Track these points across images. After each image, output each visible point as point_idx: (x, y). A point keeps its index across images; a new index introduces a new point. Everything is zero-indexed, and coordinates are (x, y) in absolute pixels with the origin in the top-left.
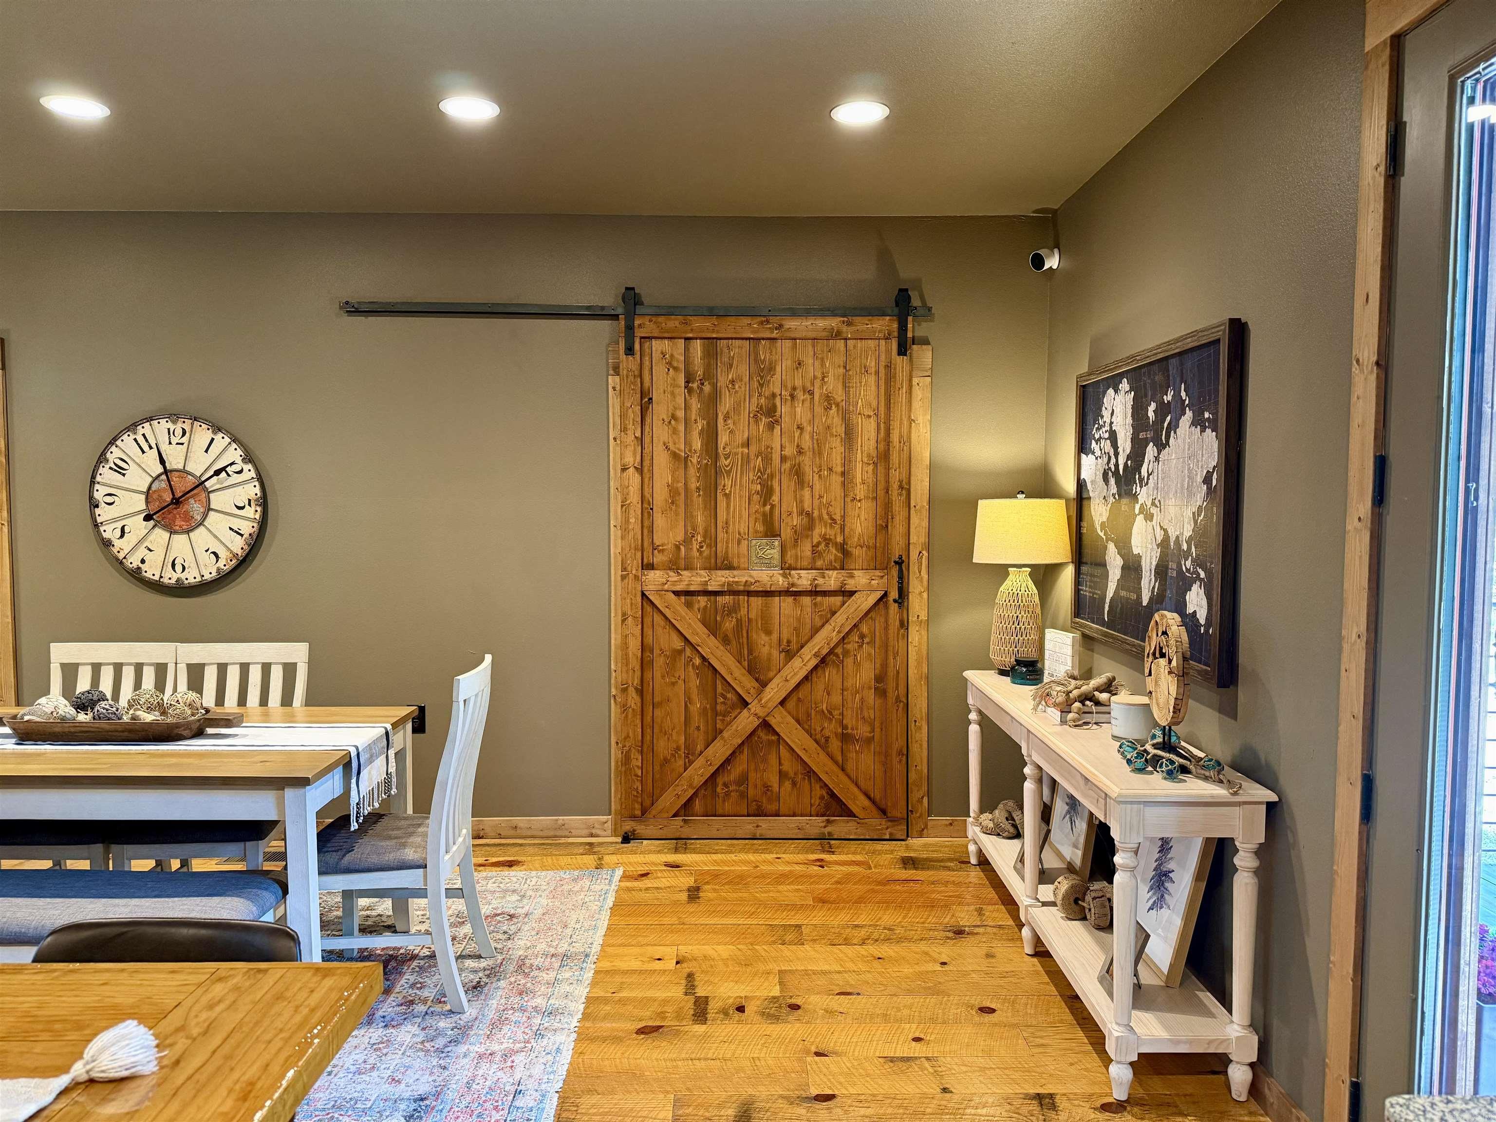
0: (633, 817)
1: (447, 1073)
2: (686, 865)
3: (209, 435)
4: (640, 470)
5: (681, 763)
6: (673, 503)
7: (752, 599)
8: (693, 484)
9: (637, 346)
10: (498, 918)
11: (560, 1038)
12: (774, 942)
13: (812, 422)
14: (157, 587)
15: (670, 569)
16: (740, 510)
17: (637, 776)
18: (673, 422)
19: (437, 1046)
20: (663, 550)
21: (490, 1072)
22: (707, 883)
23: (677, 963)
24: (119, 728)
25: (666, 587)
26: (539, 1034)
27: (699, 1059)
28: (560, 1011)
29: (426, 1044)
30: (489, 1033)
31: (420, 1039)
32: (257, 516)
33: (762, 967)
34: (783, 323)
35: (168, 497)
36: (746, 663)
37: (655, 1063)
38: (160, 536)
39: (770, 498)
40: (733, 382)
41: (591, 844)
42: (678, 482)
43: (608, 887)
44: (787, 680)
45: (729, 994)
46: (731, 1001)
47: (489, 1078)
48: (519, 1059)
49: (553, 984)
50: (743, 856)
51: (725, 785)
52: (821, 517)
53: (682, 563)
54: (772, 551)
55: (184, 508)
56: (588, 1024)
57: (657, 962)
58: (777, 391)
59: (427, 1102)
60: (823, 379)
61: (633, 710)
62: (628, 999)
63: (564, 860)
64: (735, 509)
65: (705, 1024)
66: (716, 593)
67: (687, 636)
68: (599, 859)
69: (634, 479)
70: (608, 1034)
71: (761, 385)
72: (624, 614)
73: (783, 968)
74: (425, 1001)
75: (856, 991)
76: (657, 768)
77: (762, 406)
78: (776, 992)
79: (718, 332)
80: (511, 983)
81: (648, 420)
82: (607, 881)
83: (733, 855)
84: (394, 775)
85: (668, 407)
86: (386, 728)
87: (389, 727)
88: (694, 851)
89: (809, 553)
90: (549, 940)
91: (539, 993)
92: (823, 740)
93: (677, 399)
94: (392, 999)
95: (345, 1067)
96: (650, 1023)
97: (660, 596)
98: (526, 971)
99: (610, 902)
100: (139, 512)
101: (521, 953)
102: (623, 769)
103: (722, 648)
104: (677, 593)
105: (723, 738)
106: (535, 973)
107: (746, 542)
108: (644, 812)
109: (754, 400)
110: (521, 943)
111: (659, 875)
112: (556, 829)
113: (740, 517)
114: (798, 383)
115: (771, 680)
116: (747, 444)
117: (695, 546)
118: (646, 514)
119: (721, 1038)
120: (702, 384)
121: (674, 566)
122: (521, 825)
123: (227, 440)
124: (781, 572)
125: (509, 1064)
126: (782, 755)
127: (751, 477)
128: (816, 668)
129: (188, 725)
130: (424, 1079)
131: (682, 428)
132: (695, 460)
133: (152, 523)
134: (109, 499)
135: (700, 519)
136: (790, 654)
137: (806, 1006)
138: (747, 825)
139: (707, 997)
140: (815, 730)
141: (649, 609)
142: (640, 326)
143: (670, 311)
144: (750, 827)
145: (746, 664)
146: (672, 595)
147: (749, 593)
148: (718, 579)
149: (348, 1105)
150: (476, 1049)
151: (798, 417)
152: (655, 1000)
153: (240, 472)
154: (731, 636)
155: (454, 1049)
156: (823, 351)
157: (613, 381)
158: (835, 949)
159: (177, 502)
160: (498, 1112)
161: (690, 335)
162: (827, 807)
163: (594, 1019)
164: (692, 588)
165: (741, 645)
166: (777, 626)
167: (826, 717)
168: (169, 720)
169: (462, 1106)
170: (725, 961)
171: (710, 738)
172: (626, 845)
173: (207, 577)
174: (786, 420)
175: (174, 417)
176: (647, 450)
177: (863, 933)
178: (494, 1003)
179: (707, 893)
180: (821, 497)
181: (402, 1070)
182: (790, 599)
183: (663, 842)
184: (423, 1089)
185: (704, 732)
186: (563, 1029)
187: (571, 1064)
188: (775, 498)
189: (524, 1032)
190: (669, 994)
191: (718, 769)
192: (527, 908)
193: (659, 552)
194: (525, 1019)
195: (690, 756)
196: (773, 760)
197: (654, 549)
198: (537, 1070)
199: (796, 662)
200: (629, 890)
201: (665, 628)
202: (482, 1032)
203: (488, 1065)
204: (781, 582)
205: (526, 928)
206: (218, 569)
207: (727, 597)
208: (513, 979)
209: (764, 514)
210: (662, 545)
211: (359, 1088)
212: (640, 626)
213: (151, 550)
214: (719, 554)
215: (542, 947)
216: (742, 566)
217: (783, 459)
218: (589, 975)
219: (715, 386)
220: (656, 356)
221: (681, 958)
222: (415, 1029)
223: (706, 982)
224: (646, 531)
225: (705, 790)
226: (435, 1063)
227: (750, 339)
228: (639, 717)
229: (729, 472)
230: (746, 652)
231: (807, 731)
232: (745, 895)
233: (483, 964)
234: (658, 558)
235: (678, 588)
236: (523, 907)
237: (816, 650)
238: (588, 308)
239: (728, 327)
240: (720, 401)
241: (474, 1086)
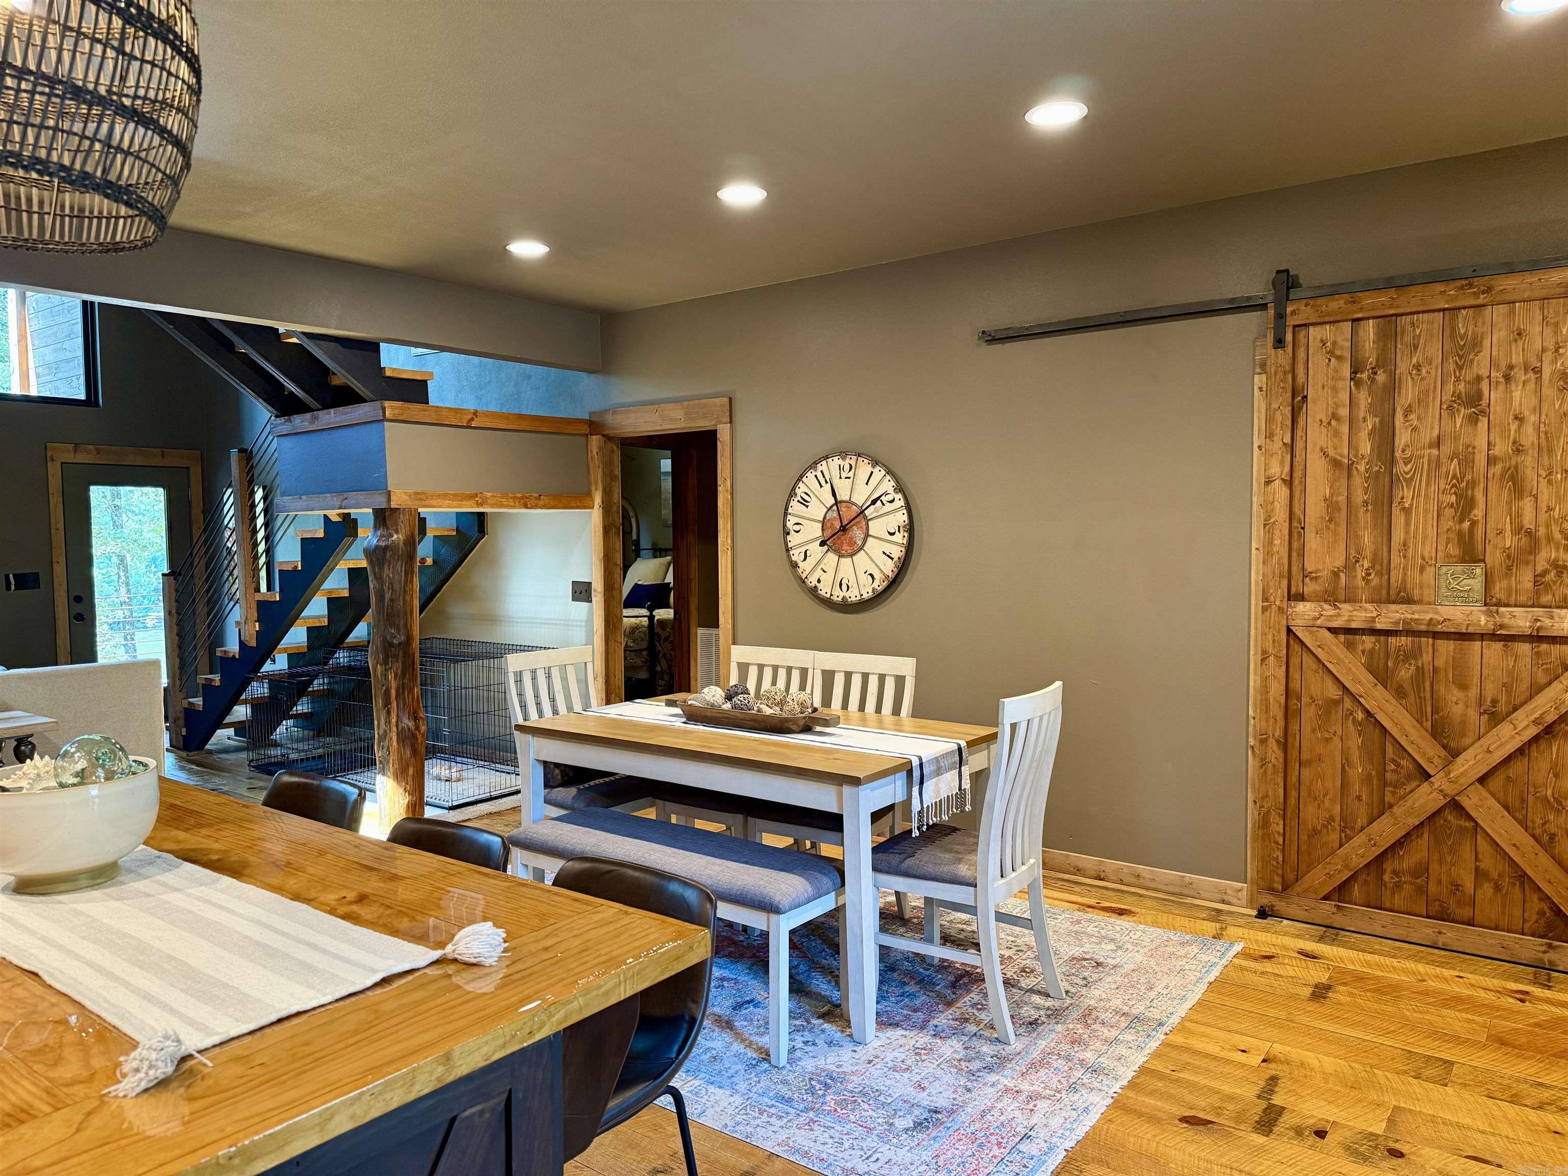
0: (1272, 890)
1: (969, 1095)
2: (1326, 959)
3: (869, 468)
4: (1289, 483)
5: (1334, 837)
6: (1330, 521)
7: (1440, 642)
8: (1359, 497)
9: (1289, 337)
10: (1084, 963)
11: (1094, 1098)
12: (1405, 1072)
13: (1538, 409)
14: (828, 603)
15: (1326, 601)
16: (1425, 528)
17: (1278, 843)
18: (1333, 423)
19: (971, 1068)
20: (1316, 578)
21: (1010, 1108)
22: (1345, 984)
23: (1264, 1061)
24: (748, 718)
25: (1319, 622)
26: (1073, 1088)
27: (1241, 1171)
28: (1106, 1072)
29: (962, 1063)
30: (1025, 1070)
31: (958, 1057)
32: (905, 542)
33: (1373, 1096)
34: (1494, 283)
35: (837, 525)
36: (1429, 723)
37: (1187, 1158)
38: (832, 558)
39: (1470, 512)
40: (1418, 367)
41: (1219, 911)
42: (1338, 495)
43: (1217, 960)
44: (1489, 752)
45: (1314, 1113)
46: (1311, 1121)
47: (1006, 1113)
48: (1043, 1105)
49: (1110, 1043)
50: (1410, 965)
51: (1396, 873)
52: (1549, 538)
53: (1342, 595)
54: (1471, 581)
55: (850, 534)
56: (1131, 1094)
57: (1240, 1053)
58: (1484, 372)
59: (940, 1116)
60: (1557, 350)
61: (1274, 766)
62: (1188, 1081)
63: (1181, 921)
64: (1417, 528)
65: (1267, 1136)
66: (1387, 633)
67: (1346, 684)
68: (1222, 928)
69: (1281, 492)
70: (1147, 1110)
71: (1460, 368)
72: (1264, 652)
73: (1402, 1105)
74: (978, 1023)
75: (1498, 1161)
76: (1304, 837)
77: (1460, 393)
78: (1379, 1128)
79: (1398, 307)
80: (1068, 1030)
81: (1301, 422)
82: (1219, 954)
83: (1395, 960)
84: (968, 792)
85: (1328, 404)
86: (959, 745)
87: (963, 744)
88: (1344, 945)
89: (1530, 585)
90: (1127, 998)
91: (1092, 1047)
92: (1546, 838)
93: (1340, 395)
94: (950, 1012)
95: (885, 1061)
96: (1201, 1115)
97: (1311, 633)
98: (1089, 1022)
99: (1212, 978)
100: (816, 539)
101: (1092, 1002)
102: (1261, 832)
103: (1393, 701)
104: (1333, 631)
105: (1393, 815)
106: (1097, 1026)
107: (1433, 569)
108: (1286, 887)
109: (1450, 388)
110: (1097, 993)
111: (1286, 961)
112: (1182, 886)
113: (1425, 537)
114: (1517, 359)
115: (1465, 749)
116: (1437, 443)
117: (1360, 574)
118: (1295, 535)
119: (1280, 1158)
120: (1375, 373)
121: (1331, 597)
122: (1144, 874)
123: (883, 472)
124: (1484, 608)
125: (1031, 1106)
126: (1480, 848)
127: (1442, 486)
128: (1536, 739)
129: (794, 721)
130: (945, 1094)
131: (1345, 429)
132: (1362, 468)
133: (826, 548)
134: (797, 528)
135: (1367, 539)
136: (1495, 717)
137: (1413, 1157)
138: (1426, 928)
139: (1283, 1108)
140: (1533, 822)
141: (1296, 648)
142: (1293, 313)
143: (1332, 291)
144: (1430, 931)
145: (1428, 725)
146: (1327, 633)
147: (1436, 635)
148: (1391, 615)
149: (872, 1095)
150: (1006, 1082)
151: (1516, 403)
152: (1217, 1092)
153: (892, 501)
154: (1407, 686)
155: (985, 1075)
156: (1557, 314)
157: (1259, 380)
158: (1490, 1102)
159: (844, 529)
160: (999, 1148)
161: (1360, 315)
162: (1550, 927)
163: (1138, 1092)
164: (1354, 625)
165: (1422, 700)
166: (1476, 680)
167: (1552, 807)
168: (784, 715)
169: (969, 1130)
170: (1326, 1077)
171: (1375, 812)
172: (1260, 920)
173: (865, 596)
174: (1497, 410)
175: (843, 454)
176: (1298, 459)
177: (1546, 1095)
178: (1042, 1044)
179: (1340, 995)
180: (1550, 509)
181: (931, 1079)
182: (1499, 646)
183: (1308, 926)
184: (941, 1102)
185: (1367, 804)
186: (1100, 1090)
187: (1093, 1127)
188: (1478, 513)
189: (1059, 1081)
190: (1238, 1091)
191: (1386, 850)
192: (1119, 959)
193: (1311, 579)
194: (1066, 1068)
195: (1348, 830)
196: (1466, 852)
197: (1305, 576)
198: (1055, 1122)
199: (1505, 730)
200: (1242, 969)
201: (1316, 671)
202: (1018, 1068)
203: (1010, 1101)
204: (1482, 620)
205: (1109, 979)
206: (873, 589)
207: (1403, 638)
208: (1071, 1026)
209: (1460, 533)
210: (1316, 572)
211: (888, 1083)
212: (1284, 668)
213: (824, 571)
214: (1393, 584)
215: (1116, 1002)
216: (1426, 599)
217: (1491, 461)
218: (1154, 1045)
219: (1392, 375)
220: (1314, 345)
221: (1271, 1056)
222: (958, 1046)
223: (1290, 1091)
224: (1294, 554)
225: (1368, 875)
226: (962, 1083)
227: (1444, 310)
228: (1281, 775)
229: (1409, 481)
230: (1429, 709)
231: (1520, 822)
232: (1390, 1009)
233: (1049, 1003)
234: (1310, 588)
235: (1335, 624)
236: (1114, 958)
237: (1537, 715)
238: (1232, 300)
239: (1412, 299)
240: (1399, 393)
241: (988, 1116)
